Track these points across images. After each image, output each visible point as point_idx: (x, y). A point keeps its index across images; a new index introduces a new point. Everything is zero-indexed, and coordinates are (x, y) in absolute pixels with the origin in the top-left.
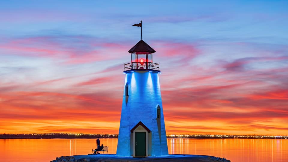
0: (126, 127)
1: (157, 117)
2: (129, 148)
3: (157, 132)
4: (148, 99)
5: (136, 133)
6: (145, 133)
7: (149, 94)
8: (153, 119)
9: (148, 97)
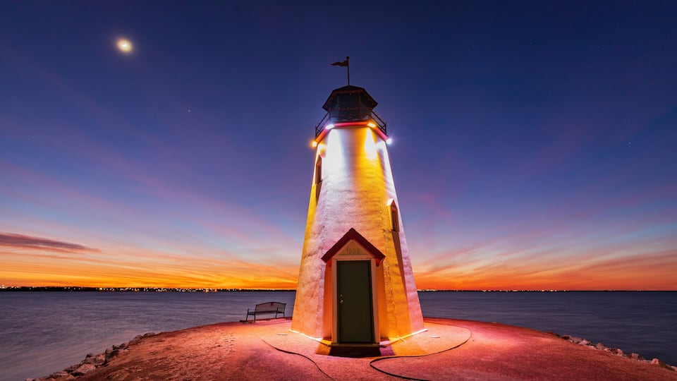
0: (315, 253)
1: (392, 228)
2: (321, 311)
3: (396, 265)
4: (369, 181)
5: (339, 263)
6: (368, 263)
7: (369, 171)
8: (384, 230)
9: (368, 178)
